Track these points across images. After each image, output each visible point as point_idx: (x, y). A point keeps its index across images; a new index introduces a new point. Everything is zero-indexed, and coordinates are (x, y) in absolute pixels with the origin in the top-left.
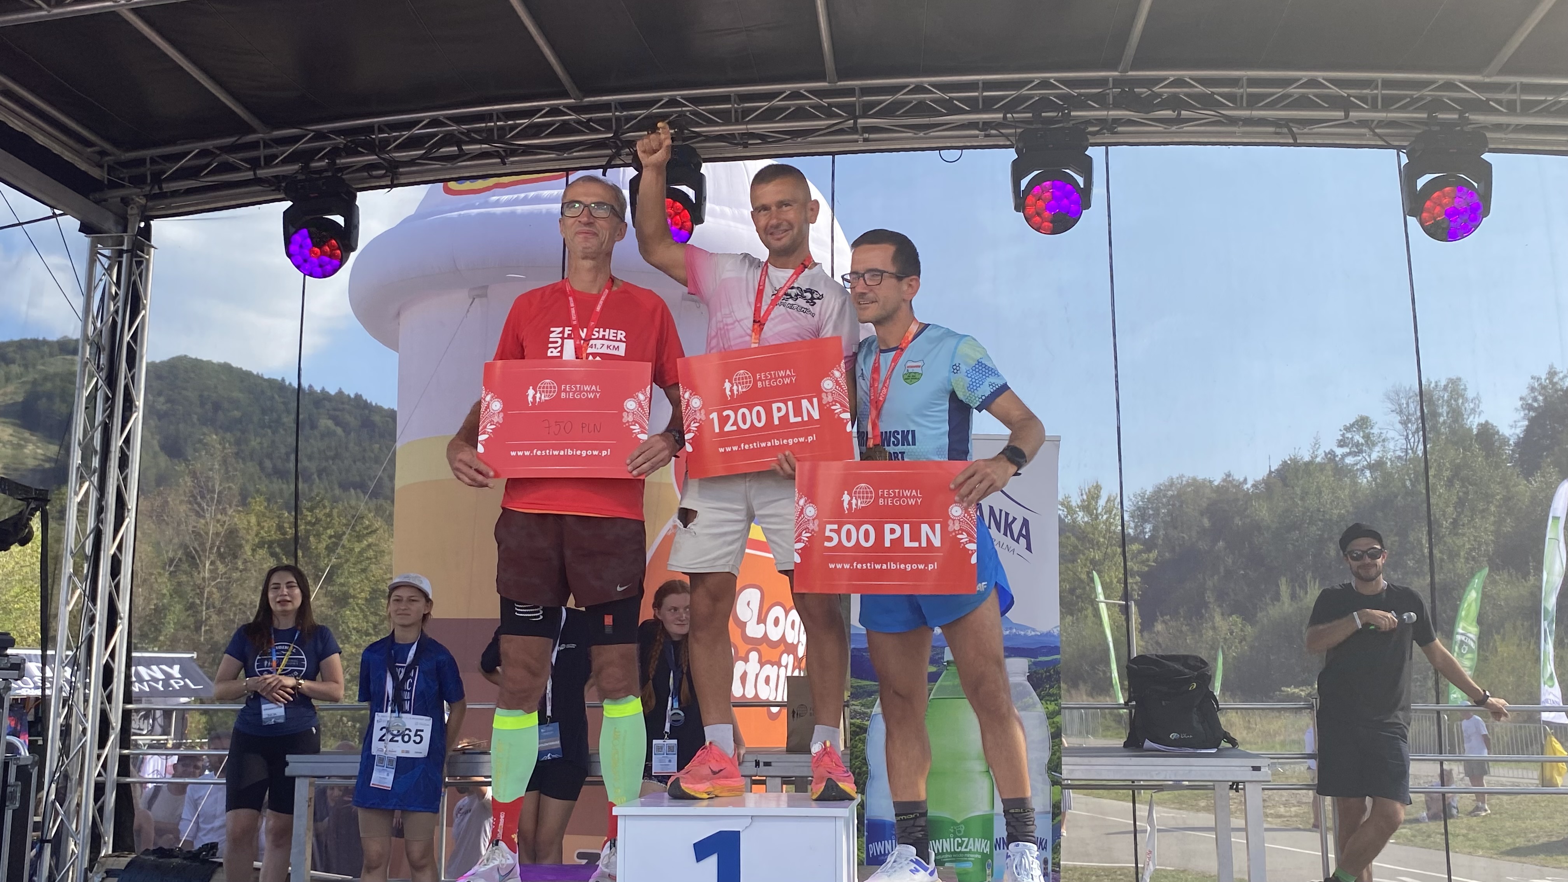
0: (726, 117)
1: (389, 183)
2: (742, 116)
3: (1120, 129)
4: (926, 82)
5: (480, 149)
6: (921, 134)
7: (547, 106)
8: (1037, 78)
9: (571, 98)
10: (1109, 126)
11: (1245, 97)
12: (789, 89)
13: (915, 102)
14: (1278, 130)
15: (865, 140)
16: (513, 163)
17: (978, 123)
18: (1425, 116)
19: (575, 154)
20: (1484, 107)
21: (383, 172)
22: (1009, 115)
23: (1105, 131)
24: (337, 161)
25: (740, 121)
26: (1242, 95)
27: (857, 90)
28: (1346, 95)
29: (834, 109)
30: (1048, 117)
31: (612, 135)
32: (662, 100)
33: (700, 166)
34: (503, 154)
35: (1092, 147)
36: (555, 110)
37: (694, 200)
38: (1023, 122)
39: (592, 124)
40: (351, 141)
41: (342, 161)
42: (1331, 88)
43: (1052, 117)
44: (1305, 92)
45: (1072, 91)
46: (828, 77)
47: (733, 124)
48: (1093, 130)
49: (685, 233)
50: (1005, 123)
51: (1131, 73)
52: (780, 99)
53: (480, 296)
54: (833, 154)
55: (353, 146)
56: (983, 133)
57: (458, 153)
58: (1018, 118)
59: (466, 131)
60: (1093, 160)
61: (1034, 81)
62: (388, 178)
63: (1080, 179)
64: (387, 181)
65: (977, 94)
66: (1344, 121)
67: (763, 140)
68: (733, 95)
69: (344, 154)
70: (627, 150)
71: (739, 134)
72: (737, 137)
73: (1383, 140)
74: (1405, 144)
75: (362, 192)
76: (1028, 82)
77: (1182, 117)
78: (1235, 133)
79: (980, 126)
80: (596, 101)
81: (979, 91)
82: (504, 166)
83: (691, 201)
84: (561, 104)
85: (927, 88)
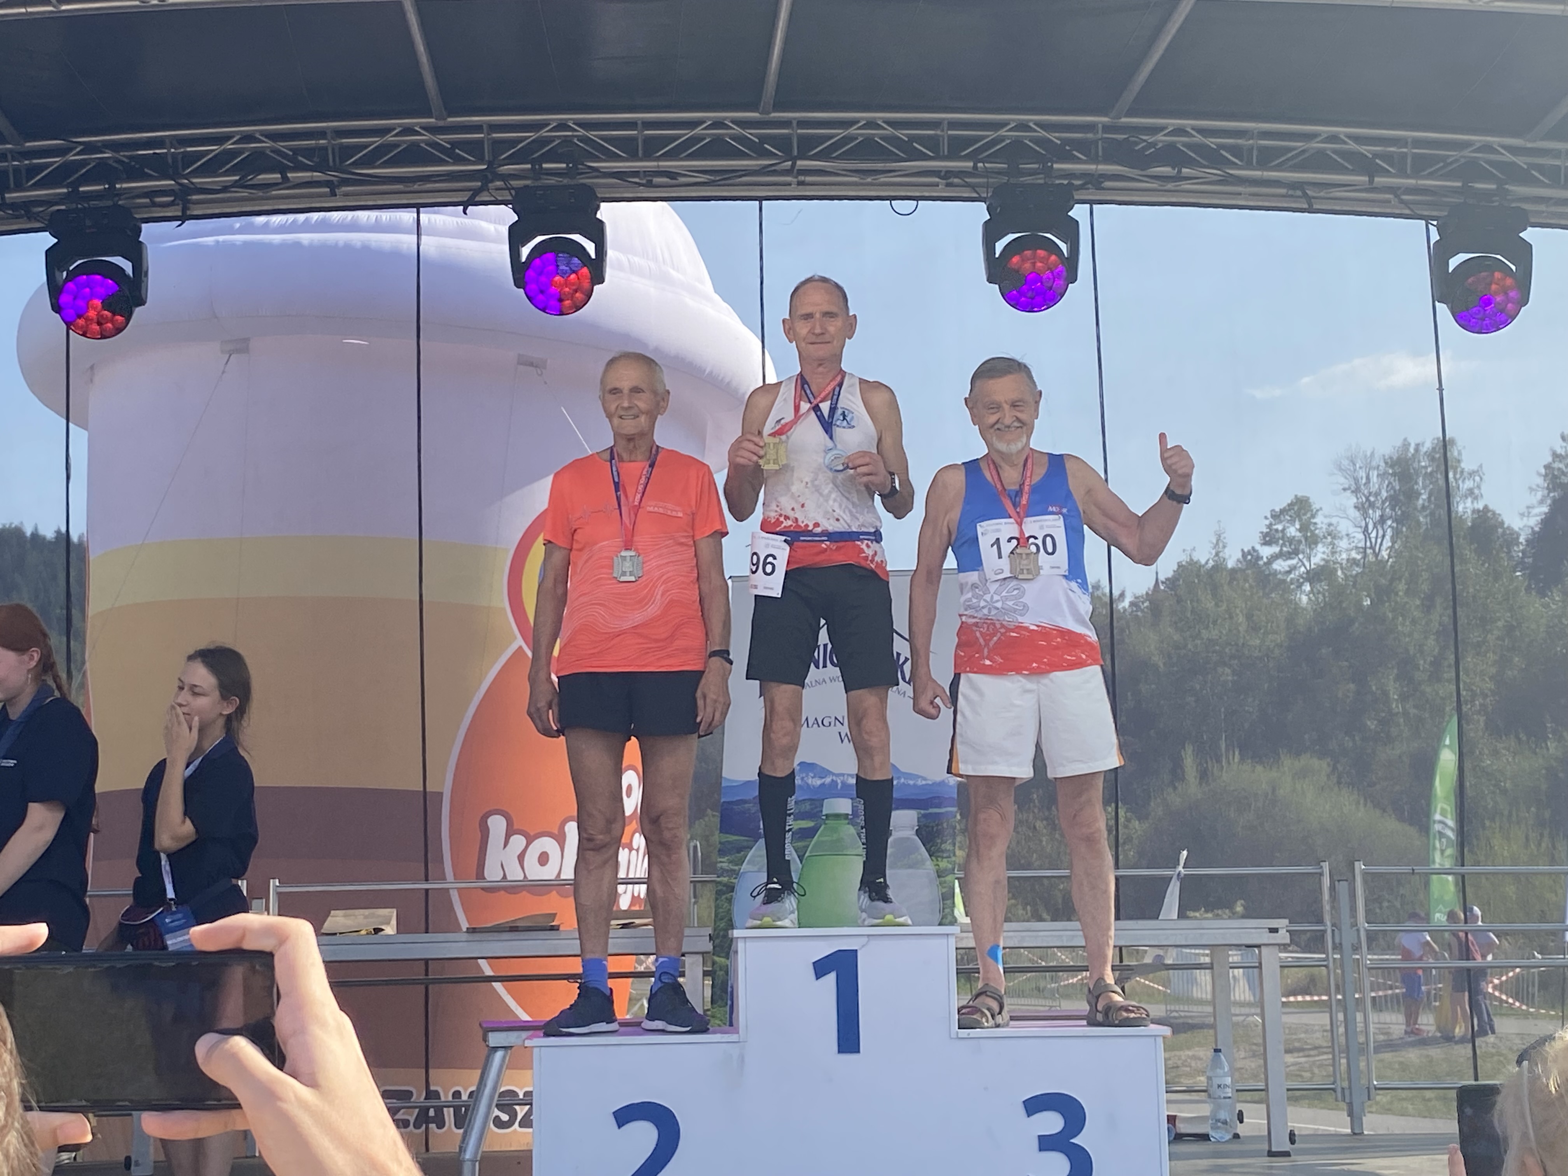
0: (630, 148)
1: (180, 214)
2: (651, 149)
3: (1108, 184)
4: (880, 118)
5: (312, 177)
6: (869, 180)
7: (399, 125)
8: (1013, 120)
9: (432, 117)
10: (1095, 181)
11: (1255, 153)
12: (709, 118)
13: (860, 139)
14: (1291, 192)
15: (800, 183)
16: (346, 195)
17: (941, 171)
18: (1459, 184)
19: (429, 186)
20: (1525, 178)
21: (172, 199)
22: (980, 165)
23: (1090, 186)
24: (118, 186)
25: (647, 156)
26: (1251, 149)
27: (795, 123)
28: (1371, 156)
29: (766, 146)
30: (1027, 169)
31: (485, 167)
32: (549, 124)
33: (598, 208)
34: (336, 183)
35: (1076, 206)
36: (408, 131)
37: (593, 256)
38: (996, 173)
39: (457, 151)
40: (131, 158)
41: (125, 185)
42: (1352, 146)
43: (1030, 169)
44: (1325, 149)
45: (1054, 137)
46: (761, 109)
47: (641, 160)
48: (1077, 186)
49: (581, 295)
50: (974, 172)
51: (1124, 120)
52: (698, 131)
53: (238, 351)
54: (760, 199)
55: (137, 166)
56: (944, 181)
57: (280, 181)
58: (991, 168)
59: (291, 153)
60: (1077, 222)
61: (1008, 124)
62: (176, 207)
63: (1063, 246)
64: (175, 211)
65: (939, 132)
66: (1367, 186)
67: (672, 179)
68: (639, 122)
69: (125, 176)
70: (499, 184)
71: (645, 172)
72: (642, 175)
73: (1409, 208)
74: (1435, 213)
75: (144, 226)
76: (1002, 125)
77: (1182, 175)
78: (1240, 194)
79: (943, 174)
80: (462, 122)
81: (943, 130)
82: (333, 198)
83: (590, 256)
84: (417, 124)
85: (879, 125)
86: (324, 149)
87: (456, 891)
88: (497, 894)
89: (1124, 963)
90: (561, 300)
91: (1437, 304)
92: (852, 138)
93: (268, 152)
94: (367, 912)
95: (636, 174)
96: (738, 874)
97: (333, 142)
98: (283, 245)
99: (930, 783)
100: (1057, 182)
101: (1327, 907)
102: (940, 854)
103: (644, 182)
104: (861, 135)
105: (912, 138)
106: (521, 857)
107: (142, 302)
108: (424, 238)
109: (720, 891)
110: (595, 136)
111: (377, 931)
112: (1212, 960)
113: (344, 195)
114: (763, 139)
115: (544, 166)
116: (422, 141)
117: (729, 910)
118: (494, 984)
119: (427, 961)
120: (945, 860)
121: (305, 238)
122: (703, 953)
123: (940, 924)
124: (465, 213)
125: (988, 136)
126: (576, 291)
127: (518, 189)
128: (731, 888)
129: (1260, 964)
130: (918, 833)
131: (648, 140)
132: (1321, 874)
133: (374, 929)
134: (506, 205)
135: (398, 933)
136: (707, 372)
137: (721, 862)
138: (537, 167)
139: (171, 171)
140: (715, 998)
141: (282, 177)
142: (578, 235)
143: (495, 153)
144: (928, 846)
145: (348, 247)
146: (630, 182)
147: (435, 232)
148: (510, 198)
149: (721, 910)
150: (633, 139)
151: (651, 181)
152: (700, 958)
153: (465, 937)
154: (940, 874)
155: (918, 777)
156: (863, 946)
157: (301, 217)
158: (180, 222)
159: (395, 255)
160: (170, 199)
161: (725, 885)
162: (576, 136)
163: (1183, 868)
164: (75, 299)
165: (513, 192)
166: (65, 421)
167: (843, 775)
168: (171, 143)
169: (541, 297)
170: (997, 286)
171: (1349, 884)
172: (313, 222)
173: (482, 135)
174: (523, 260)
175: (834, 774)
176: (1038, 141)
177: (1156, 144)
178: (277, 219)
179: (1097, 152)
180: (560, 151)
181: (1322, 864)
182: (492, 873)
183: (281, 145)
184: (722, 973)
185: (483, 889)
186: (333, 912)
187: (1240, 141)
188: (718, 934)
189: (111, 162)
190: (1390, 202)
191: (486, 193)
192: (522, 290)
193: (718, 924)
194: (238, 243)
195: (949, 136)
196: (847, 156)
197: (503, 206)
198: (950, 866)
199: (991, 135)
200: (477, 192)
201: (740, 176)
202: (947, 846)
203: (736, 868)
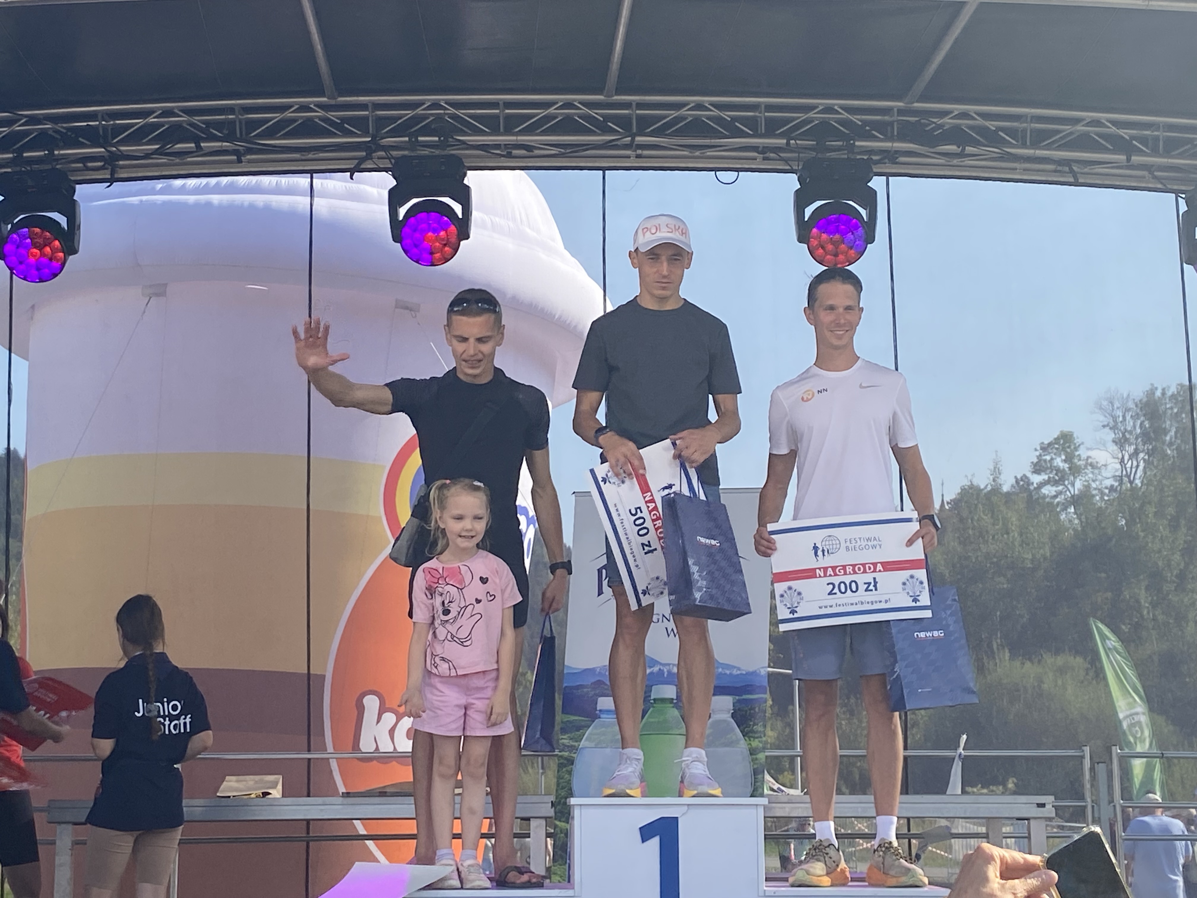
0: (492, 124)
1: (109, 177)
2: (510, 125)
3: (902, 159)
4: (707, 101)
5: (221, 146)
6: (697, 153)
7: (296, 103)
8: (822, 104)
9: (324, 96)
10: (891, 157)
11: (1028, 134)
12: (561, 100)
13: (690, 119)
14: (1059, 168)
15: (638, 156)
16: (250, 161)
17: (759, 147)
19: (321, 155)
21: (102, 164)
22: (792, 142)
23: (887, 161)
24: (56, 152)
25: (508, 131)
26: (1024, 131)
27: (634, 104)
28: (1128, 138)
29: (609, 124)
30: (832, 145)
31: (370, 139)
32: (424, 104)
33: (465, 175)
34: (243, 152)
35: (875, 178)
36: (305, 108)
37: (460, 216)
38: (806, 148)
39: (346, 125)
40: (68, 129)
41: (62, 152)
42: (1114, 129)
43: (837, 145)
44: (1089, 132)
45: (856, 119)
46: (605, 91)
47: (502, 135)
48: (876, 160)
49: (451, 250)
50: (787, 148)
51: (916, 105)
52: (552, 110)
53: (158, 295)
54: (604, 169)
55: (73, 136)
56: (762, 155)
57: (195, 150)
58: (801, 145)
59: (204, 126)
60: (876, 192)
61: (817, 107)
62: (106, 171)
63: (863, 212)
64: (105, 174)
65: (757, 114)
66: (1126, 164)
67: (528, 151)
68: (501, 103)
69: (62, 144)
70: (382, 153)
71: (505, 145)
72: (503, 147)
73: (1162, 183)
74: (1183, 188)
75: (77, 186)
76: (812, 108)
77: (966, 152)
78: (1016, 169)
79: (760, 149)
80: (351, 101)
81: (760, 113)
82: (240, 165)
83: (458, 216)
84: (311, 103)
85: (706, 107)
86: (232, 122)
87: (335, 760)
88: (371, 763)
89: (912, 832)
90: (432, 253)
91: (1185, 264)
92: (683, 118)
93: (185, 125)
94: (257, 778)
95: (497, 146)
96: (577, 750)
97: (240, 117)
98: (197, 205)
99: (744, 672)
100: (858, 157)
101: (1088, 786)
102: (753, 735)
103: (505, 153)
104: (690, 115)
105: (734, 119)
106: (392, 732)
107: (75, 251)
108: (316, 200)
109: (562, 764)
110: (462, 114)
111: (265, 794)
112: (987, 829)
113: (249, 162)
114: (607, 118)
115: (420, 139)
116: (316, 116)
117: (570, 780)
118: (366, 841)
119: (308, 821)
120: (756, 740)
121: (216, 199)
122: (546, 818)
123: (752, 796)
124: (352, 178)
125: (799, 118)
126: (445, 245)
127: (397, 159)
128: (571, 762)
129: (1029, 834)
130: (733, 716)
131: (508, 117)
132: (1083, 757)
133: (263, 793)
134: (387, 172)
135: (283, 796)
136: (556, 317)
137: (562, 739)
138: (413, 140)
139: (101, 141)
140: (556, 857)
141: (196, 146)
142: (448, 198)
143: (378, 128)
144: (742, 728)
145: (252, 207)
146: (493, 153)
147: (325, 195)
148: (390, 166)
149: (563, 780)
150: (496, 117)
151: (511, 152)
152: (543, 822)
153: (340, 800)
154: (753, 752)
155: (734, 667)
156: (683, 814)
157: (213, 181)
158: (109, 184)
159: (291, 214)
160: (100, 164)
161: (566, 759)
162: (448, 114)
163: (963, 750)
164: (18, 247)
165: (393, 161)
166: (8, 352)
167: (669, 665)
168: (103, 117)
169: (415, 251)
170: (806, 246)
171: (1107, 766)
172: (223, 185)
173: (367, 113)
174: (401, 218)
175: (661, 664)
176: (843, 122)
177: (944, 126)
178: (192, 182)
179: (893, 132)
180: (433, 127)
181: (1084, 748)
182: (366, 745)
183: (196, 119)
184: (563, 835)
185: (359, 759)
186: (227, 778)
187: (1015, 124)
188: (560, 801)
189: (50, 132)
190: (1144, 177)
191: (370, 161)
192: (399, 245)
193: (560, 792)
194: (159, 202)
195: (766, 119)
196: (679, 133)
197: (384, 173)
198: (761, 745)
199: (803, 116)
200: (362, 160)
201: (587, 150)
202: (759, 728)
203: (576, 744)
